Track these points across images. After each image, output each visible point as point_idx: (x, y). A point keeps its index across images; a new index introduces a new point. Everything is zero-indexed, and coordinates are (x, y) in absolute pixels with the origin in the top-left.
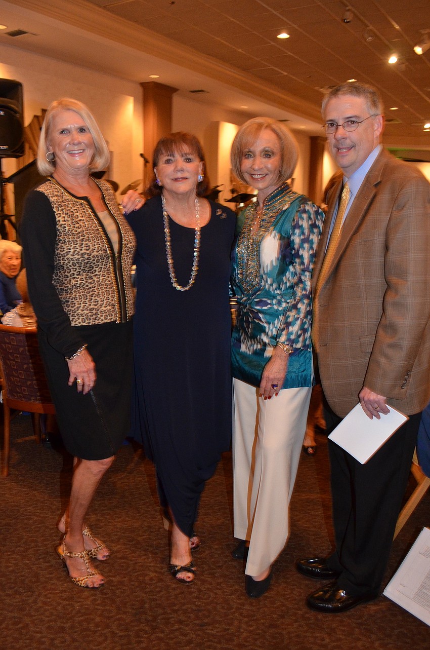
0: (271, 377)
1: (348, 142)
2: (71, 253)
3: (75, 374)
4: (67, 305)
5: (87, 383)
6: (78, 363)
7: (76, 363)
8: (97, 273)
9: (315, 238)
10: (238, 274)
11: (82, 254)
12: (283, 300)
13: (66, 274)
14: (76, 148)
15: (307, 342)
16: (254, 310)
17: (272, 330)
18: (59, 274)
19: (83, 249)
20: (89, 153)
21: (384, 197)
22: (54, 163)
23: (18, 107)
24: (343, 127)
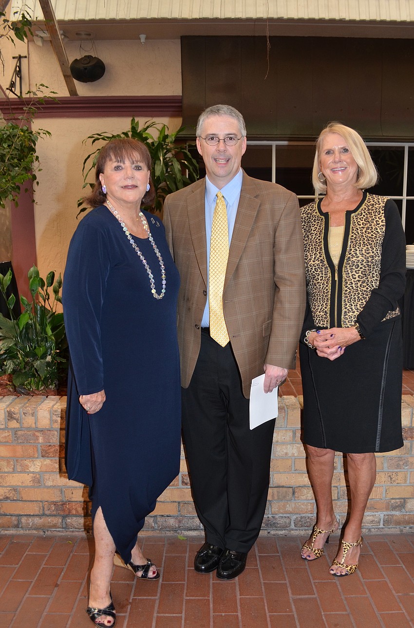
20: (350, 170)
24: (225, 141)
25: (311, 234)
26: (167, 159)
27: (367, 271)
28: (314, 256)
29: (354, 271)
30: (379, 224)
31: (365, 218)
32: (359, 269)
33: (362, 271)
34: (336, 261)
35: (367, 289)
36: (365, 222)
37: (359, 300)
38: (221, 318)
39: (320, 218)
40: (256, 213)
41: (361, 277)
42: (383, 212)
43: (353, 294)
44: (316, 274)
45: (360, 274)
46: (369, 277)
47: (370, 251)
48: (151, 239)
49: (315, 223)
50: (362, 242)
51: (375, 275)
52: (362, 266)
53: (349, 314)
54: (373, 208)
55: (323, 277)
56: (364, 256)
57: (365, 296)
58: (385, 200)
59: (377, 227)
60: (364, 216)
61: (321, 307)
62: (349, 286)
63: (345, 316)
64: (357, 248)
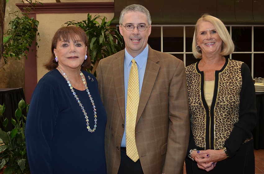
20: (218, 44)
24: (138, 28)
25: (192, 85)
26: (106, 34)
27: (231, 111)
28: (194, 100)
29: (222, 111)
30: (238, 80)
31: (228, 75)
32: (225, 110)
33: (227, 112)
34: (209, 104)
35: (231, 123)
36: (228, 79)
37: (226, 130)
38: (134, 143)
39: (198, 74)
40: (157, 74)
41: (226, 115)
42: (240, 72)
43: (221, 127)
44: (196, 112)
45: (226, 113)
46: (232, 115)
47: (233, 98)
48: (88, 91)
49: (194, 78)
50: (227, 92)
51: (236, 114)
52: (227, 108)
53: (219, 140)
54: (233, 69)
55: (200, 114)
56: (229, 102)
57: (229, 128)
58: (241, 64)
59: (236, 82)
60: (227, 74)
61: (199, 134)
62: (219, 121)
63: (216, 141)
64: (223, 96)
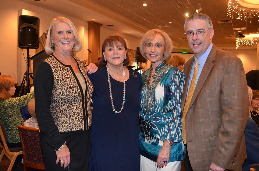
0: (163, 157)
1: (199, 41)
2: (61, 94)
3: (59, 158)
4: (57, 121)
5: (66, 163)
6: (62, 152)
7: (60, 152)
8: (74, 104)
9: (182, 87)
10: (143, 104)
11: (67, 95)
12: (167, 117)
13: (58, 105)
14: (66, 40)
15: (180, 139)
16: (152, 123)
17: (162, 132)
18: (54, 105)
19: (68, 93)
20: (72, 43)
21: (219, 68)
22: (53, 48)
23: (37, 28)
24: (196, 34)
